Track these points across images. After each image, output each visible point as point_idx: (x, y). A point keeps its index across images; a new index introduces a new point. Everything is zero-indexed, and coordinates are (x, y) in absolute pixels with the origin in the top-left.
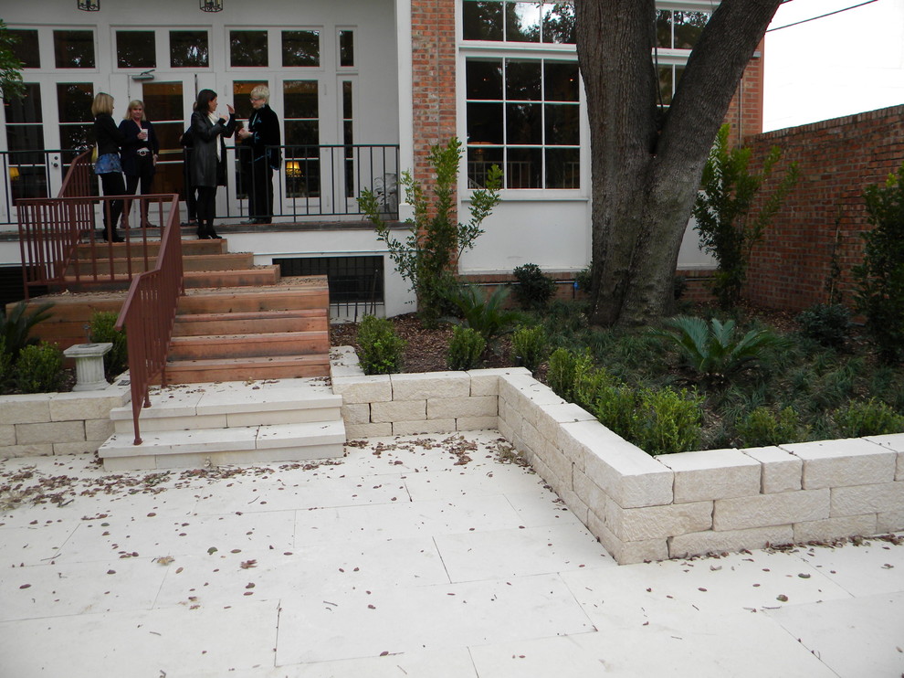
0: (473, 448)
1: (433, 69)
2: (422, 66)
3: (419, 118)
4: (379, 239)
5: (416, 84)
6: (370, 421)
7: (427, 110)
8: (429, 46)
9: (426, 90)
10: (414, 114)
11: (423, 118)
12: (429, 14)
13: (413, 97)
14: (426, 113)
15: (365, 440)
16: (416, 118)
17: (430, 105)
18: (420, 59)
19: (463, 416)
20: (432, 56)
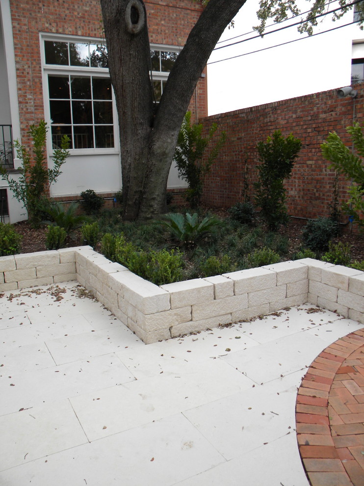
0: (64, 291)
1: (29, 80)
2: (22, 78)
3: (22, 109)
4: (3, 179)
5: (19, 89)
6: (5, 282)
7: (27, 105)
8: (26, 67)
9: (26, 93)
10: (19, 107)
11: (25, 109)
12: (24, 48)
13: (18, 97)
14: (26, 106)
15: (3, 293)
16: (21, 109)
17: (28, 101)
18: (21, 74)
19: (57, 275)
20: (28, 73)
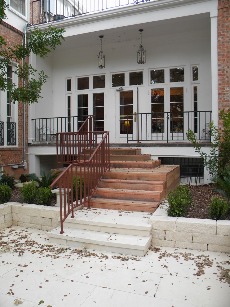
1: (227, 77)
2: (222, 76)
3: (221, 99)
4: (196, 151)
5: (219, 84)
6: (165, 239)
7: (225, 95)
8: (226, 67)
9: (224, 86)
10: (218, 97)
11: (222, 99)
12: (225, 54)
13: (218, 90)
14: (224, 97)
15: (160, 248)
16: (220, 99)
17: (226, 93)
18: (222, 73)
19: (212, 244)
20: (227, 72)
